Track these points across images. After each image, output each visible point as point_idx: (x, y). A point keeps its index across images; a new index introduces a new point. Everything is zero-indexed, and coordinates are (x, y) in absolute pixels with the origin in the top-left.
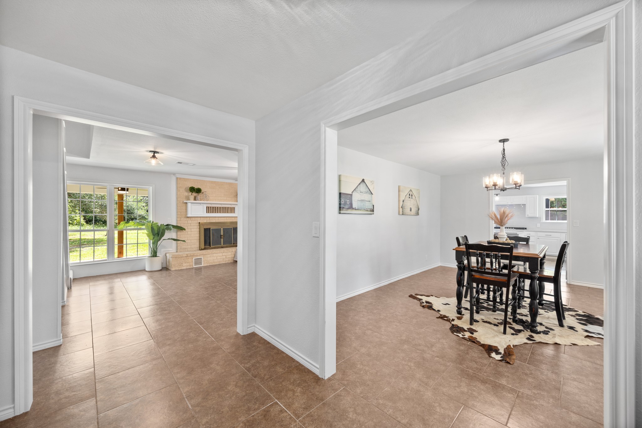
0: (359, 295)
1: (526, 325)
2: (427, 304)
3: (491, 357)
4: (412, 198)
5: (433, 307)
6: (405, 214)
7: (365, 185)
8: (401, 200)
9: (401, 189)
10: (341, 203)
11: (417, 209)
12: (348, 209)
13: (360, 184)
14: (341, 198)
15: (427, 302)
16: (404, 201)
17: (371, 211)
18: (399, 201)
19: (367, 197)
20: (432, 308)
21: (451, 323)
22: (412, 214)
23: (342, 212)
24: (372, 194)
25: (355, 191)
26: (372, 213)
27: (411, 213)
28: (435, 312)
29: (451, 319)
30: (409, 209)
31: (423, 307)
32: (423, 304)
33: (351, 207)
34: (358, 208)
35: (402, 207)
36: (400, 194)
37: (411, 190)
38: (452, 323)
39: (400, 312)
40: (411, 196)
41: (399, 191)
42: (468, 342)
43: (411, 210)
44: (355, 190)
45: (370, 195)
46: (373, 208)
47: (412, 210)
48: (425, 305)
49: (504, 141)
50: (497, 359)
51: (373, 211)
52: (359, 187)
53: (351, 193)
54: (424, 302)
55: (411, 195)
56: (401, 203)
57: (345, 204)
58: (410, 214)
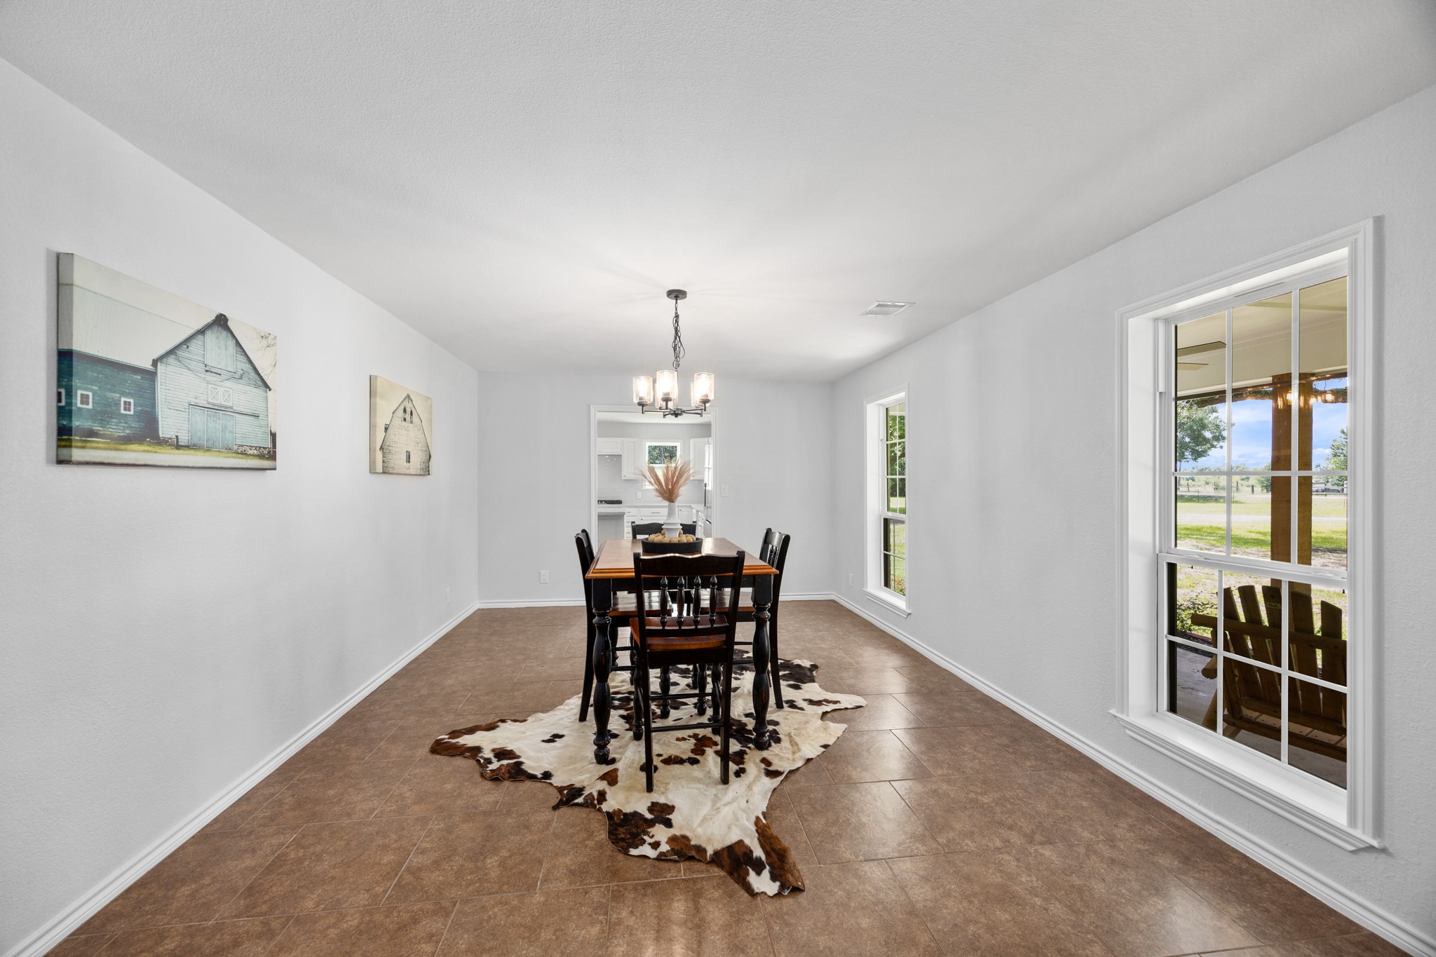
0: (202, 837)
1: (736, 731)
2: (505, 762)
3: (757, 893)
4: (412, 422)
5: (524, 767)
6: (391, 471)
7: (231, 343)
8: (381, 421)
9: (379, 386)
10: (69, 404)
11: (424, 457)
12: (127, 440)
13: (202, 332)
14: (76, 382)
15: (501, 754)
16: (389, 429)
17: (261, 456)
18: (372, 426)
19: (241, 396)
20: (522, 770)
21: (600, 810)
22: (412, 472)
23: (77, 454)
24: (267, 386)
25: (171, 359)
26: (266, 463)
27: (409, 468)
28: (539, 785)
29: (595, 795)
30: (404, 457)
31: (496, 778)
32: (491, 767)
33: (147, 431)
34: (195, 441)
35: (381, 448)
36: (376, 404)
37: (408, 397)
38: (605, 807)
39: (424, 845)
40: (408, 414)
41: (372, 394)
42: (678, 865)
43: (408, 460)
44: (172, 352)
45: (260, 392)
46: (269, 445)
47: (411, 460)
48: (499, 769)
49: (677, 294)
50: (771, 895)
51: (272, 456)
52: (195, 345)
53: (147, 365)
54: (489, 755)
55: (408, 411)
56: (380, 435)
57: (106, 412)
58: (408, 472)
